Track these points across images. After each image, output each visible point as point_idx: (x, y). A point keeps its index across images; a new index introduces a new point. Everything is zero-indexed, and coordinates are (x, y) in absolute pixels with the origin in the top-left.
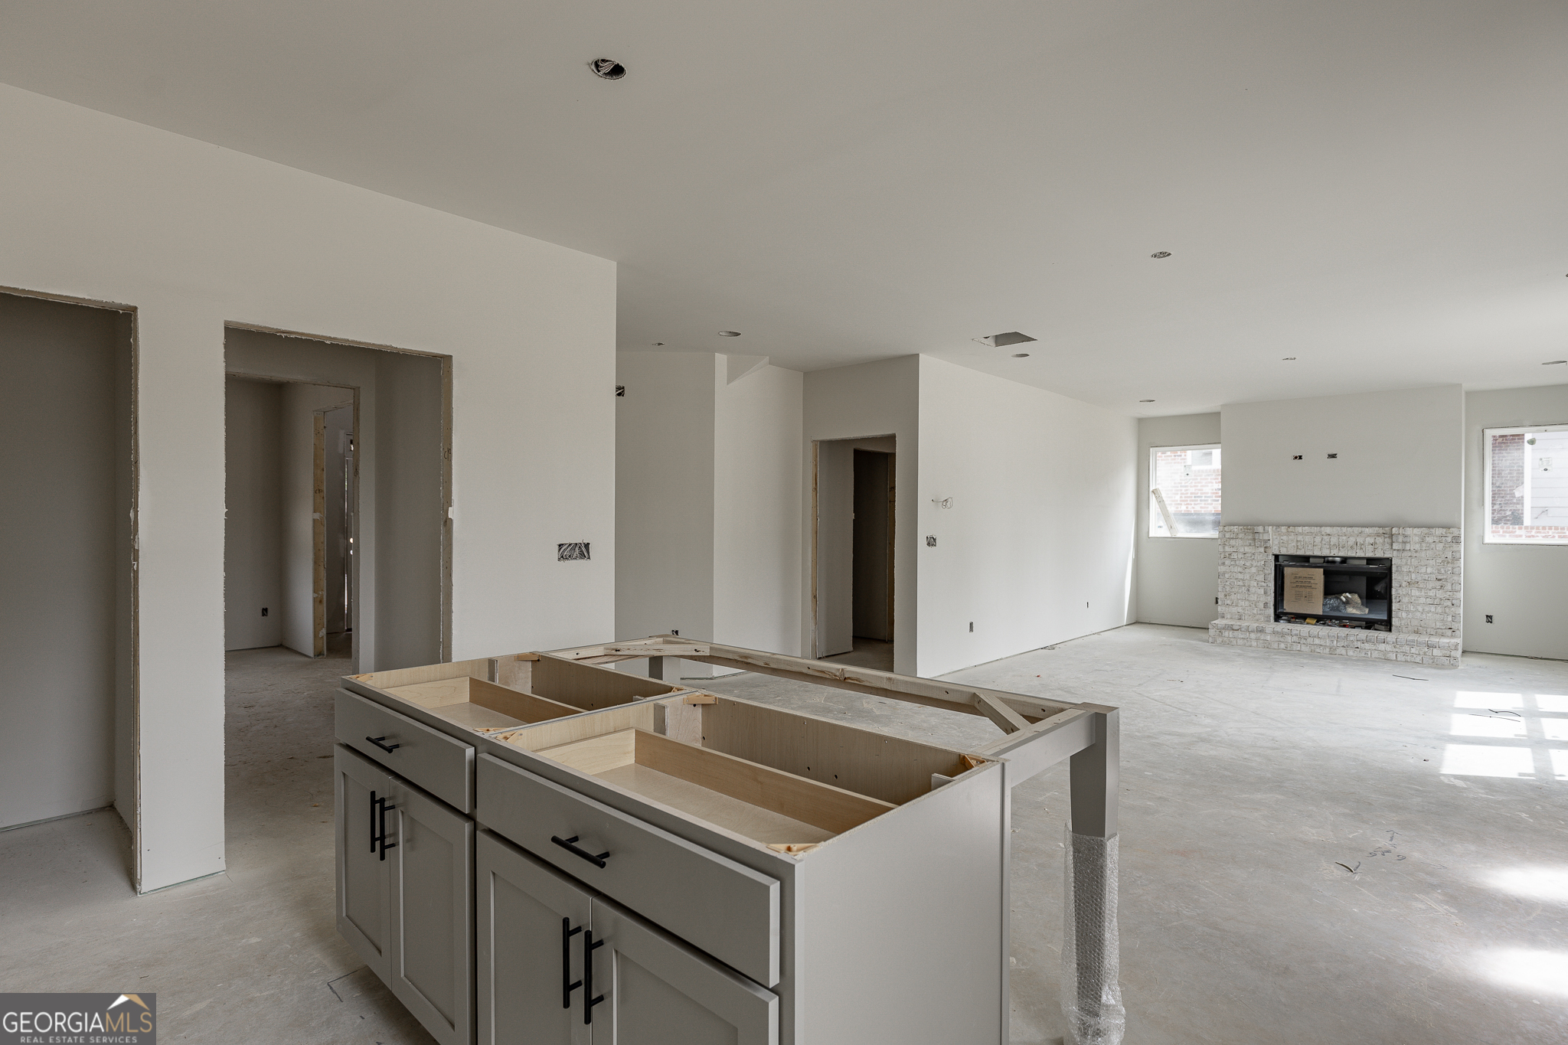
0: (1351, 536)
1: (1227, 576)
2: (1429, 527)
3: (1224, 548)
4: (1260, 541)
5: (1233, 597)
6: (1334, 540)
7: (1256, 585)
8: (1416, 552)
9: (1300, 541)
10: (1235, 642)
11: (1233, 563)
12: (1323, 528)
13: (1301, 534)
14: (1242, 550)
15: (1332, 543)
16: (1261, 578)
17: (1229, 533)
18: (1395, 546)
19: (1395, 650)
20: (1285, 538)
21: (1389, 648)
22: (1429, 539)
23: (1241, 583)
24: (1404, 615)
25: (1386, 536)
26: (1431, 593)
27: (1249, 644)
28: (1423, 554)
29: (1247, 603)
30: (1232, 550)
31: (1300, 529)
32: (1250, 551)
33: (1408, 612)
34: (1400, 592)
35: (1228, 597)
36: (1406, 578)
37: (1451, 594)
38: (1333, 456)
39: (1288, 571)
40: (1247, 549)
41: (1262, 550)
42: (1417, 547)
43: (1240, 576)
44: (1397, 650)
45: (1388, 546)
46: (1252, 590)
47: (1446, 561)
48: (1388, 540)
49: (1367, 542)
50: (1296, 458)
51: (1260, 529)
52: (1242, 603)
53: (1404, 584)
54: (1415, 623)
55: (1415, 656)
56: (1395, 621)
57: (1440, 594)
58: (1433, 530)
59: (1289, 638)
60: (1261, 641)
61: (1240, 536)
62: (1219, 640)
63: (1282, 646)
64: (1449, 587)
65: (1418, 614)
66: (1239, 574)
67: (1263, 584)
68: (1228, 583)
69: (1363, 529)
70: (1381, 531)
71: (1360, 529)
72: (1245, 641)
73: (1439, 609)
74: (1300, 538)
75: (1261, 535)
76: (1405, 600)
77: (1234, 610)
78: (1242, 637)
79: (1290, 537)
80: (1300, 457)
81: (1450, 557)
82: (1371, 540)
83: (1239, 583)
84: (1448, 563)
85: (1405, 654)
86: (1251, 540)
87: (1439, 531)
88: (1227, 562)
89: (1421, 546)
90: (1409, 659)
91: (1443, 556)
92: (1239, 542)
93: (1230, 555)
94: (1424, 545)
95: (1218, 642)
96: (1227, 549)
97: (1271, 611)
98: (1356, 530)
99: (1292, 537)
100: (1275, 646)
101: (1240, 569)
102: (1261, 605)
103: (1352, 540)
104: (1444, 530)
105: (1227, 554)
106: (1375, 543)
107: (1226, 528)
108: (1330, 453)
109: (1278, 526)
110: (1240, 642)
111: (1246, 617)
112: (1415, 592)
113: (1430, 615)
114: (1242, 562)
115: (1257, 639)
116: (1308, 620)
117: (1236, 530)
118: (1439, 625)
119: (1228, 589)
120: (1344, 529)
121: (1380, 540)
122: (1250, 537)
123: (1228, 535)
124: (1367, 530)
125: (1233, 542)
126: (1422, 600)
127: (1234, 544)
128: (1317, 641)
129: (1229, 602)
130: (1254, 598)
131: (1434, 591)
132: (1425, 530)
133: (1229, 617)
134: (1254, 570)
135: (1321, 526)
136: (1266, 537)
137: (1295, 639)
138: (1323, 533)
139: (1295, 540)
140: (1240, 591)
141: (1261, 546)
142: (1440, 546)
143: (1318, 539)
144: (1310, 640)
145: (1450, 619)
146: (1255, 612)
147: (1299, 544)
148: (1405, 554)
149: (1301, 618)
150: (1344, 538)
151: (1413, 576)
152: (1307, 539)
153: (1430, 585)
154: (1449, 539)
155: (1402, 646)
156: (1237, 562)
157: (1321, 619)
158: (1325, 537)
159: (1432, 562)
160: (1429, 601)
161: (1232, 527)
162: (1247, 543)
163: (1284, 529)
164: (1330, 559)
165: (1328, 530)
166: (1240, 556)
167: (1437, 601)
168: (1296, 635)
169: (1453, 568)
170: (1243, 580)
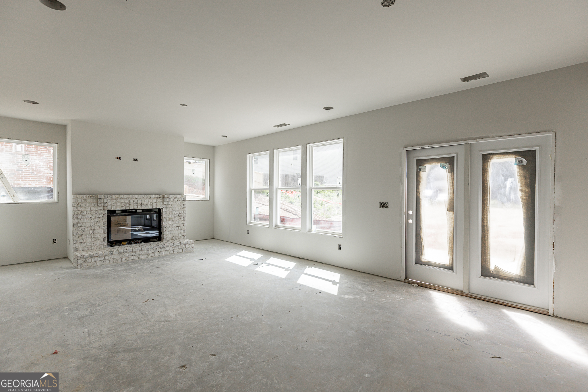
0: (147, 199)
1: (79, 225)
2: (176, 194)
3: (77, 208)
4: (101, 203)
5: (84, 237)
6: (139, 201)
7: (98, 228)
8: (172, 205)
9: (123, 202)
10: (96, 264)
11: (83, 217)
12: (134, 195)
13: (123, 198)
14: (89, 209)
15: (138, 203)
16: (101, 224)
17: (80, 199)
18: (165, 203)
19: (173, 249)
20: (114, 201)
21: (170, 248)
22: (176, 200)
23: (89, 228)
24: (168, 232)
25: (161, 198)
26: (177, 222)
27: (105, 263)
28: (174, 206)
29: (93, 239)
30: (82, 209)
31: (122, 196)
32: (94, 209)
33: (169, 231)
34: (166, 223)
35: (80, 238)
36: (169, 217)
37: (183, 221)
38: (135, 160)
39: (113, 218)
40: (92, 208)
41: (102, 208)
42: (172, 203)
43: (88, 224)
44: (174, 249)
45: (161, 203)
46: (96, 231)
47: (181, 208)
48: (161, 200)
49: (153, 202)
50: (117, 158)
51: (103, 196)
52: (89, 240)
53: (168, 219)
54: (172, 235)
55: (180, 250)
56: (164, 236)
57: (180, 222)
58: (177, 196)
59: (127, 254)
60: (112, 260)
61: (88, 200)
62: (85, 265)
63: (124, 259)
64: (182, 219)
65: (173, 231)
66: (88, 223)
67: (103, 227)
68: (80, 229)
69: (152, 196)
70: (159, 196)
71: (150, 196)
72: (102, 262)
73: (180, 228)
74: (122, 201)
75: (102, 200)
76: (168, 226)
77: (85, 245)
78: (100, 259)
79: (118, 201)
80: (120, 158)
81: (183, 207)
82: (154, 201)
83: (87, 229)
84: (182, 209)
85: (176, 249)
86: (95, 202)
87: (179, 196)
88: (79, 217)
89: (173, 203)
90: (178, 251)
91: (181, 206)
92: (88, 204)
93: (81, 212)
94: (174, 202)
95: (84, 266)
96: (79, 209)
97: (106, 242)
98: (149, 196)
99: (118, 200)
100: (120, 260)
101: (88, 220)
102: (102, 239)
103: (147, 201)
104: (181, 195)
105: (79, 212)
106: (157, 202)
107: (78, 196)
108: (135, 158)
109: (111, 194)
110: (99, 263)
111: (93, 248)
112: (172, 223)
113: (177, 231)
114: (89, 216)
115: (109, 259)
116: (123, 243)
117: (85, 197)
118: (180, 235)
119: (80, 233)
120: (144, 196)
121: (158, 200)
122: (94, 201)
123: (79, 201)
124: (153, 196)
125: (83, 205)
126: (174, 226)
127: (84, 205)
128: (141, 253)
129: (81, 241)
130: (97, 236)
131: (178, 221)
132: (174, 196)
133: (81, 249)
134: (97, 220)
135: (133, 194)
136: (105, 201)
137: (130, 254)
138: (134, 198)
139: (120, 202)
140: (89, 233)
141: (101, 206)
142: (179, 202)
143: (132, 201)
144: (138, 253)
145: (183, 232)
146: (98, 244)
147: (122, 204)
148: (168, 206)
149: (119, 242)
150: (144, 200)
151: (171, 215)
152: (127, 201)
153: (177, 219)
154: (182, 199)
155: (175, 246)
156: (86, 216)
157: (130, 241)
158: (135, 200)
159: (177, 209)
160: (176, 225)
161: (82, 196)
162: (93, 204)
163: (114, 196)
164: (130, 210)
165: (136, 196)
166: (88, 212)
167: (179, 225)
168: (131, 252)
169: (184, 211)
170: (90, 226)
